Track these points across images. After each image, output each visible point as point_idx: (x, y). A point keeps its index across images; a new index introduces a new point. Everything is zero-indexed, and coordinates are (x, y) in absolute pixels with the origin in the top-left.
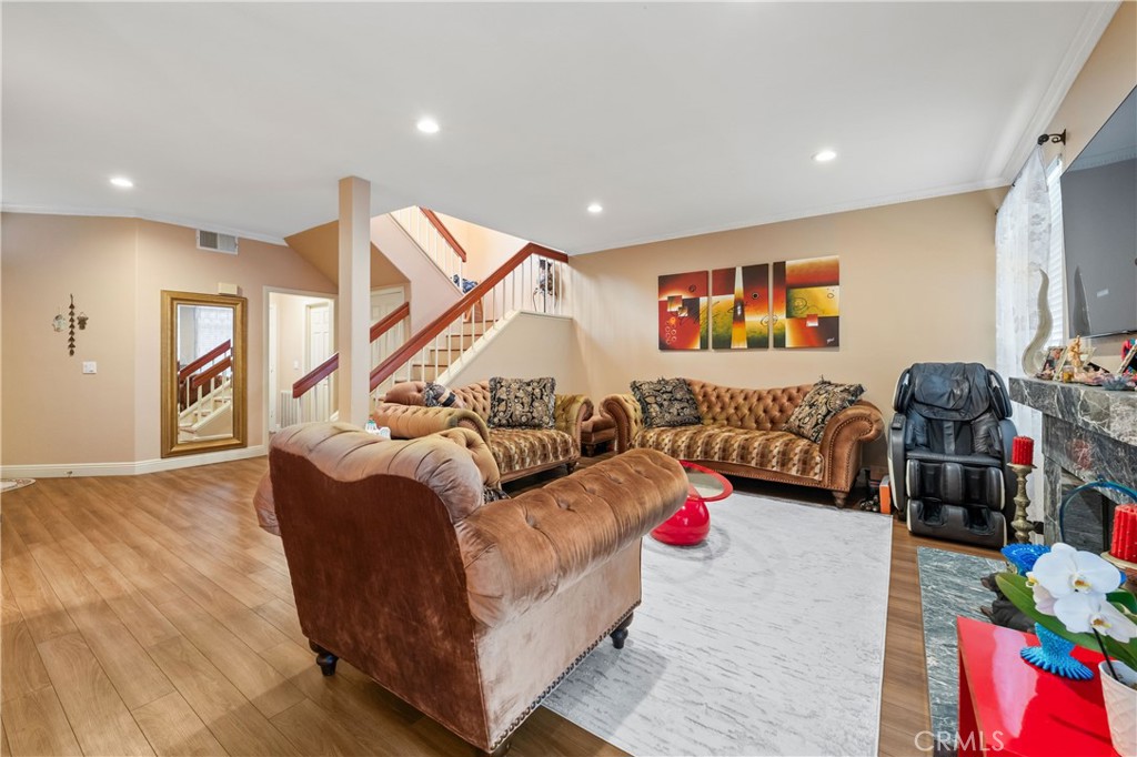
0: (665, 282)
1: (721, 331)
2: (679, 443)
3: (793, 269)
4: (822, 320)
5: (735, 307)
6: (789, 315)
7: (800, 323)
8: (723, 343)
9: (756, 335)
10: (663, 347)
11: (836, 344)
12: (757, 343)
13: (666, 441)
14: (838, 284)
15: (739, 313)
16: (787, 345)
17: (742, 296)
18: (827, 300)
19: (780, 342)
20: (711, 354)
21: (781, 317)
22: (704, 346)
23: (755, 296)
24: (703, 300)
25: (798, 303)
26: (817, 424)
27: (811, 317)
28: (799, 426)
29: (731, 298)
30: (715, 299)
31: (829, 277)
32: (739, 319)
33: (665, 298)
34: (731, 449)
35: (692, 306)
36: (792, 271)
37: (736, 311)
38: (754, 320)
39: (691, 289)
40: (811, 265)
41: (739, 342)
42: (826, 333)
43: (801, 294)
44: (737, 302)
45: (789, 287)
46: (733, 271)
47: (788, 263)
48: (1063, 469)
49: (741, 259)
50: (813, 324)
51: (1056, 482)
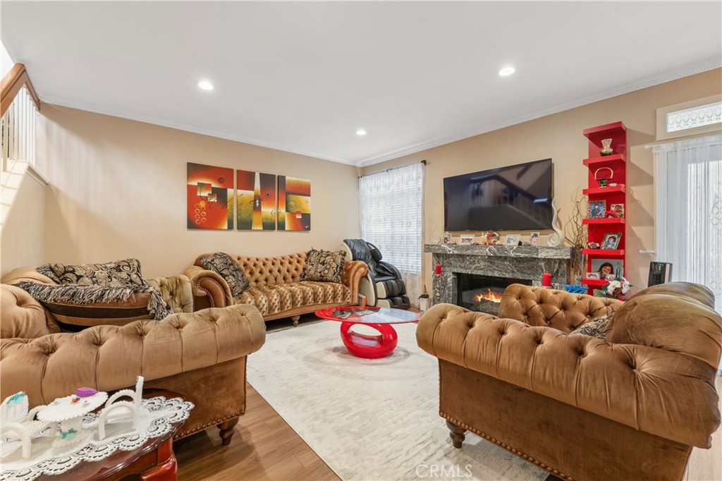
0: (194, 169)
1: (244, 216)
2: (274, 301)
3: (289, 180)
4: (303, 215)
5: (255, 200)
6: (287, 210)
7: (293, 215)
8: (245, 225)
9: (268, 221)
10: (191, 225)
11: (309, 229)
12: (268, 226)
13: (263, 301)
14: (309, 196)
15: (257, 205)
16: (286, 228)
17: (259, 194)
18: (306, 204)
19: (281, 227)
20: (236, 234)
21: (283, 210)
22: (230, 227)
23: (268, 195)
24: (230, 192)
25: (292, 203)
26: (335, 273)
27: (298, 213)
28: (321, 276)
29: (252, 193)
30: (240, 192)
31: (305, 191)
32: (257, 209)
33: (195, 183)
34: (297, 295)
35: (221, 194)
36: (289, 183)
37: (255, 203)
38: (268, 211)
39: (220, 181)
40: (298, 182)
41: (257, 225)
42: (304, 223)
43: (292, 197)
44: (256, 197)
45: (288, 193)
46: (253, 174)
47: (287, 178)
48: (454, 273)
49: (258, 167)
50: (299, 217)
51: (446, 278)
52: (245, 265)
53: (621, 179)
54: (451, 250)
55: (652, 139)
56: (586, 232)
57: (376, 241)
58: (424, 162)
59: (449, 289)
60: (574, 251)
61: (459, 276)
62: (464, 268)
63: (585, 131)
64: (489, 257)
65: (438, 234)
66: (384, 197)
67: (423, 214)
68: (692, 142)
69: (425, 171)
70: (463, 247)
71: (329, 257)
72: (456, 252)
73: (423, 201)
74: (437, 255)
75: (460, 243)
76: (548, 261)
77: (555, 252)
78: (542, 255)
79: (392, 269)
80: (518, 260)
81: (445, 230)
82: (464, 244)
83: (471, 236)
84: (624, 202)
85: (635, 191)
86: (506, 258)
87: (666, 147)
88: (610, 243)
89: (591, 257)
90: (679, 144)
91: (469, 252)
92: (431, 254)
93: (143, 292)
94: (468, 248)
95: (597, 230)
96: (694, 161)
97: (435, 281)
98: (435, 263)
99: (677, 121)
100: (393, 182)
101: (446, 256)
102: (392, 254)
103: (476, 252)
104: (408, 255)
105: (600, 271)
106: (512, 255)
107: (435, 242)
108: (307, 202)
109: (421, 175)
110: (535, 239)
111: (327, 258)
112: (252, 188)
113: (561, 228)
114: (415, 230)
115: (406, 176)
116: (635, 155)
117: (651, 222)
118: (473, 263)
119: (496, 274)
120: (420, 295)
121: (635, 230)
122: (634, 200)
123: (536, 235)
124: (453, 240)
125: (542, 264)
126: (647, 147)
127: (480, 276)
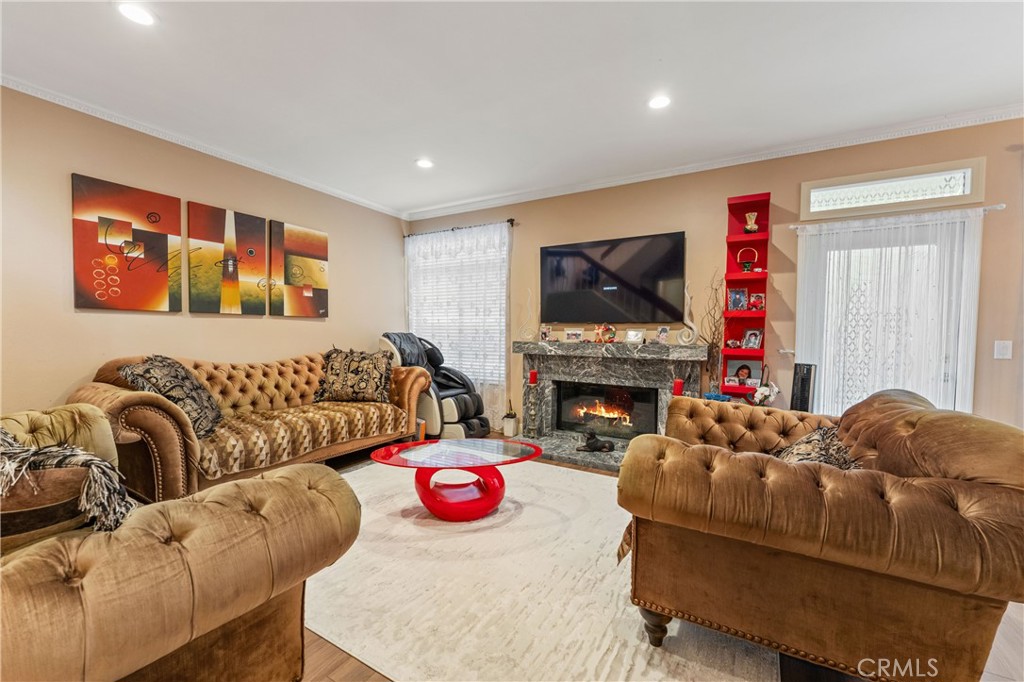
0: (85, 189)
1: (204, 288)
2: (279, 440)
3: (292, 234)
4: (316, 291)
5: (225, 261)
6: (287, 282)
7: (298, 291)
8: (206, 305)
9: (252, 299)
10: (85, 300)
11: (325, 315)
12: (252, 308)
13: (261, 443)
14: (326, 259)
15: (231, 269)
16: (286, 314)
17: (234, 249)
18: (322, 273)
19: (277, 310)
20: (185, 320)
21: (279, 282)
22: (175, 307)
23: (251, 252)
24: (173, 241)
25: (295, 270)
26: (378, 387)
27: (307, 287)
28: (354, 392)
29: (219, 247)
30: (194, 243)
31: (319, 251)
32: (231, 278)
33: (91, 216)
34: (320, 427)
35: (155, 246)
36: (290, 235)
37: (226, 267)
38: (251, 281)
39: (151, 218)
40: (307, 235)
41: (230, 305)
42: (317, 305)
43: (296, 260)
44: (228, 255)
45: (288, 253)
46: (223, 212)
47: (287, 226)
48: (554, 382)
49: (233, 202)
50: (308, 294)
51: (543, 389)
52: (210, 378)
53: (763, 263)
54: (552, 350)
55: (795, 218)
56: (722, 328)
57: (433, 336)
58: (511, 221)
59: (547, 404)
60: (712, 347)
61: (557, 383)
62: (569, 374)
63: (729, 199)
64: (604, 358)
65: (531, 327)
66: (448, 270)
67: (509, 297)
68: (837, 225)
69: (511, 234)
70: (569, 346)
71: (367, 362)
72: (560, 352)
73: (509, 278)
74: (530, 357)
75: (564, 340)
76: (679, 363)
77: (689, 351)
78: (674, 356)
79: (461, 378)
80: (642, 362)
81: (542, 322)
82: (570, 341)
83: (579, 330)
84: (764, 292)
85: (777, 280)
86: (625, 361)
87: (811, 229)
88: (752, 342)
89: (727, 358)
90: (825, 226)
91: (578, 352)
92: (522, 355)
93: (59, 465)
94: (576, 347)
95: (739, 324)
96: (838, 248)
97: (526, 394)
98: (527, 368)
99: (822, 200)
100: (462, 248)
101: (545, 357)
102: (460, 355)
103: (588, 352)
104: (485, 356)
105: (737, 375)
106: (636, 356)
107: (529, 338)
108: (322, 270)
109: (506, 240)
110: (663, 335)
111: (362, 364)
112: (220, 238)
113: (692, 321)
114: (496, 321)
115: (483, 240)
116: (777, 235)
117: (791, 316)
118: (582, 367)
119: (613, 382)
120: (504, 414)
121: (776, 326)
122: (774, 290)
123: (664, 330)
124: (553, 335)
125: (672, 367)
126: (792, 227)
127: (590, 384)
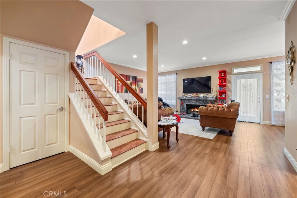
4: (141, 88)
6: (138, 87)
11: (143, 92)
14: (143, 82)
15: (131, 85)
22: (125, 92)
23: (133, 82)
25: (139, 85)
27: (140, 88)
40: (140, 78)
43: (139, 83)
44: (131, 83)
45: (138, 82)
46: (130, 76)
47: (138, 77)
48: (186, 104)
49: (131, 74)
50: (140, 89)
51: (184, 106)
53: (225, 82)
54: (186, 98)
55: (231, 74)
56: (218, 94)
57: (160, 96)
58: (177, 74)
59: (185, 109)
60: (216, 97)
61: (187, 105)
62: (189, 103)
63: (218, 71)
64: (196, 100)
65: (181, 94)
66: (163, 83)
67: (176, 88)
68: (238, 75)
69: (177, 76)
70: (189, 97)
72: (187, 99)
73: (176, 85)
74: (181, 100)
75: (188, 96)
76: (210, 100)
77: (212, 98)
78: (209, 99)
79: (167, 104)
80: (203, 100)
81: (183, 93)
82: (189, 96)
83: (191, 94)
84: (226, 87)
85: (228, 85)
86: (200, 100)
87: (234, 76)
88: (223, 96)
89: (220, 99)
90: (236, 76)
91: (191, 99)
92: (179, 99)
94: (191, 98)
95: (221, 93)
96: (238, 79)
97: (180, 107)
98: (181, 102)
99: (236, 71)
100: (166, 79)
101: (184, 100)
102: (166, 100)
103: (193, 98)
104: (172, 100)
105: (221, 102)
106: (202, 99)
107: (181, 96)
108: (142, 84)
109: (176, 77)
110: (207, 95)
112: (130, 81)
113: (213, 92)
114: (174, 93)
115: (171, 77)
116: (228, 77)
117: (231, 91)
118: (192, 101)
119: (198, 104)
120: (176, 111)
121: (228, 93)
122: (228, 87)
123: (207, 94)
124: (186, 95)
125: (209, 101)
126: (230, 76)
127: (193, 105)
